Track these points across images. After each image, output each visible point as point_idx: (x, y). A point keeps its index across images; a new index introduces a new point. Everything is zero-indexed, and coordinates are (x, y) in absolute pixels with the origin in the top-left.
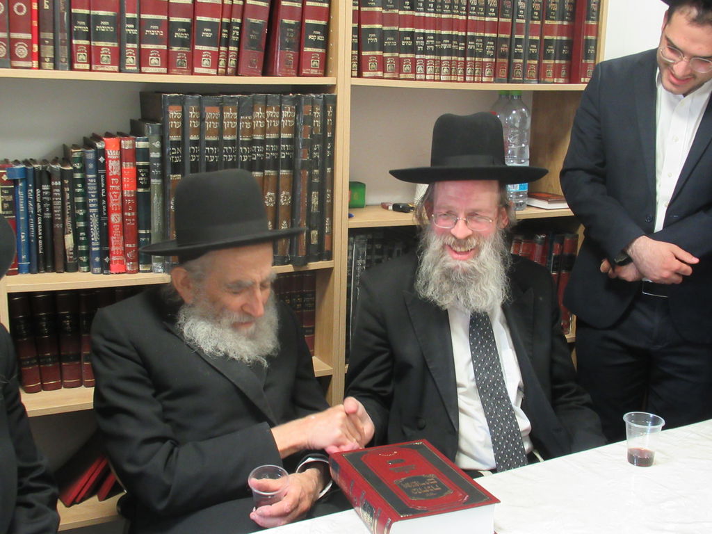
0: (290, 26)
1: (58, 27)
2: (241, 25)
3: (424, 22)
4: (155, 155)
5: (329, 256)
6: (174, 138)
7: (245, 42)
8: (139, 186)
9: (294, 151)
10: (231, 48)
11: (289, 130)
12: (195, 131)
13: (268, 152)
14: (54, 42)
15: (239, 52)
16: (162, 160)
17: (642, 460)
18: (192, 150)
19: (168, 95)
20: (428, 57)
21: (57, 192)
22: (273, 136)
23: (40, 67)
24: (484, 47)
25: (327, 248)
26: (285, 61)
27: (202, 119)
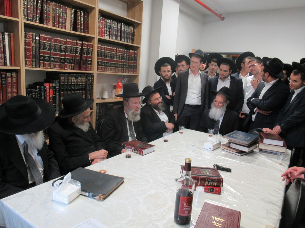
0: (84, 60)
1: (37, 58)
2: (74, 59)
3: (109, 60)
4: (57, 87)
6: (62, 84)
7: (75, 63)
8: (53, 94)
9: (86, 87)
10: (72, 64)
11: (85, 82)
12: (66, 82)
13: (81, 87)
14: (35, 61)
15: (74, 65)
16: (59, 88)
18: (66, 86)
19: (61, 74)
20: (109, 67)
23: (32, 67)
24: (119, 66)
26: (83, 67)
27: (68, 80)
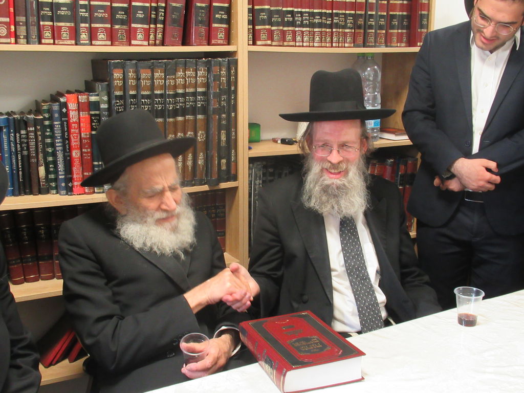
0: (201, 8)
1: (29, 12)
2: (165, 8)
3: (301, 4)
4: (104, 106)
5: (235, 178)
6: (118, 93)
7: (167, 23)
8: (92, 129)
9: (207, 101)
10: (159, 26)
11: (203, 85)
12: (133, 88)
13: (188, 102)
14: (26, 24)
15: (164, 29)
16: (109, 109)
17: (468, 321)
18: (131, 102)
19: (113, 61)
20: (304, 29)
21: (32, 135)
22: (191, 90)
23: (16, 43)
24: (346, 21)
25: (233, 172)
26: (198, 34)
27: (138, 79)
